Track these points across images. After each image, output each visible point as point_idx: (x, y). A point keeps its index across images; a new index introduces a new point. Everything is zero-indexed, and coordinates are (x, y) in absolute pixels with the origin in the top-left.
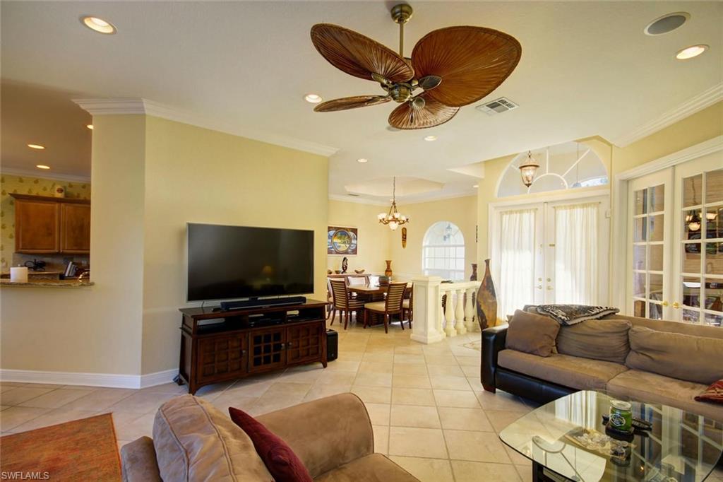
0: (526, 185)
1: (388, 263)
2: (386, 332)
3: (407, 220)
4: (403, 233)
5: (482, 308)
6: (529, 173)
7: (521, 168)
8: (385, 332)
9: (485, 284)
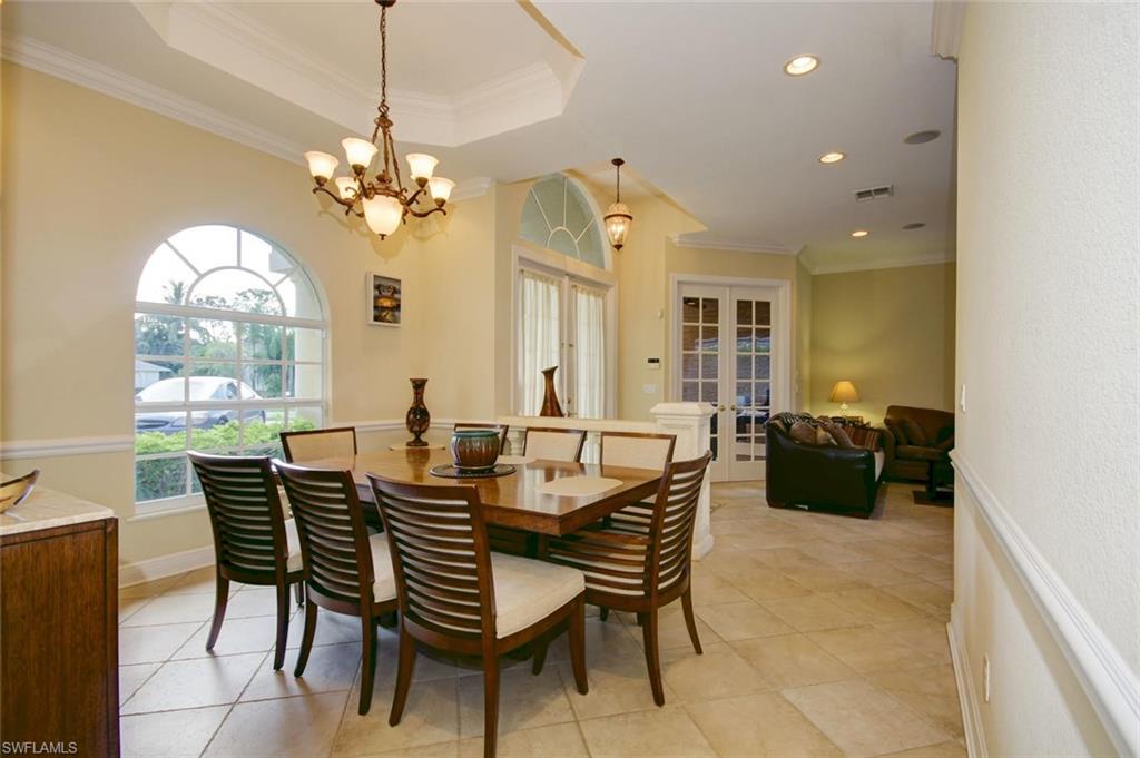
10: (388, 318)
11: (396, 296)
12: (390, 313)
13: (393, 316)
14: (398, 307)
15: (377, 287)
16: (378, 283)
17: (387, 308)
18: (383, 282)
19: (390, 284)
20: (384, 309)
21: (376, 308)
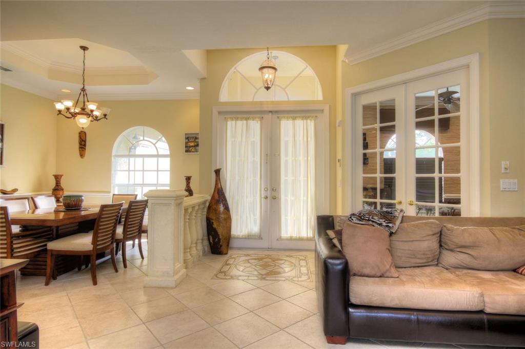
0: (265, 87)
1: (58, 178)
2: (95, 283)
3: (105, 115)
4: (80, 137)
5: (215, 226)
6: (268, 75)
7: (262, 68)
8: (91, 282)
9: (217, 196)
10: (193, 150)
11: (197, 140)
12: (194, 148)
13: (195, 149)
14: (198, 145)
15: (187, 138)
16: (187, 136)
17: (192, 146)
18: (190, 136)
19: (193, 136)
20: (190, 147)
21: (186, 147)
